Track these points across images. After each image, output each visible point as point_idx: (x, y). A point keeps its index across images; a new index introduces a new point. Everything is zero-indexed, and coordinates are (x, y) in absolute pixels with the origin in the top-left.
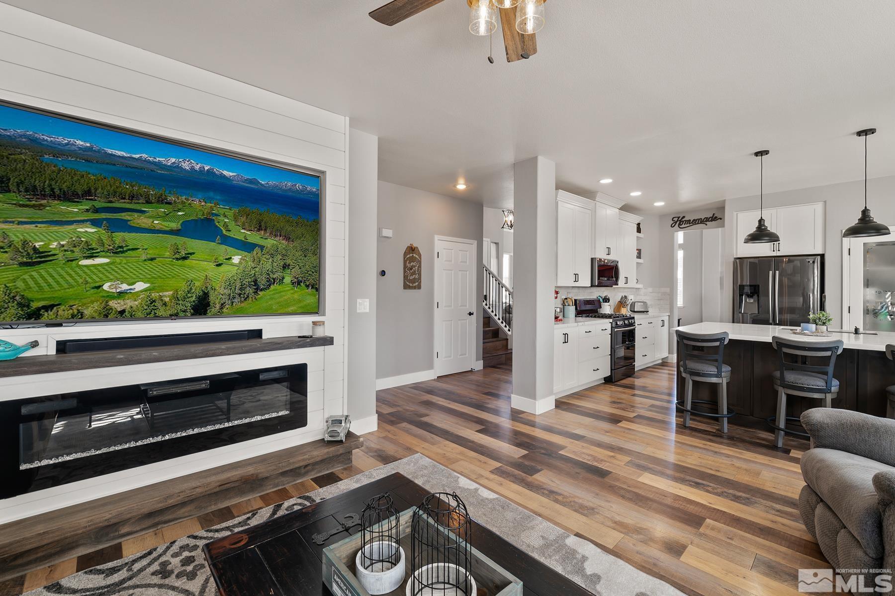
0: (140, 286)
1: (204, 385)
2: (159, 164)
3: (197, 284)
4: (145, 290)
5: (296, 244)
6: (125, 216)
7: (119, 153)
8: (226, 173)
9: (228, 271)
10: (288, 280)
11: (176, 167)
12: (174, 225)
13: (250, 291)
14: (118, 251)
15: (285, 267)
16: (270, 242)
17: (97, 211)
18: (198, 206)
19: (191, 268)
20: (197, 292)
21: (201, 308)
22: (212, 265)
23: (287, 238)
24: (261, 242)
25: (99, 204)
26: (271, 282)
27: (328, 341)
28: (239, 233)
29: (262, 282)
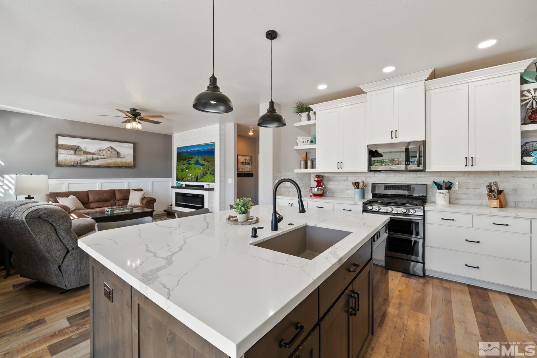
0: (191, 175)
1: (191, 195)
2: (192, 151)
3: (196, 174)
4: (191, 176)
5: (210, 163)
6: (189, 162)
7: (189, 150)
8: (200, 149)
9: (200, 171)
10: (209, 173)
11: (194, 150)
12: (194, 162)
13: (203, 176)
14: (189, 168)
15: (209, 169)
16: (206, 164)
17: (187, 162)
18: (196, 157)
19: (196, 171)
20: (196, 176)
21: (197, 180)
22: (198, 170)
23: (209, 162)
24: (205, 164)
25: (187, 160)
26: (206, 173)
27: (213, 189)
28: (202, 162)
29: (205, 174)
